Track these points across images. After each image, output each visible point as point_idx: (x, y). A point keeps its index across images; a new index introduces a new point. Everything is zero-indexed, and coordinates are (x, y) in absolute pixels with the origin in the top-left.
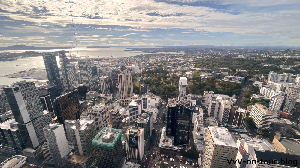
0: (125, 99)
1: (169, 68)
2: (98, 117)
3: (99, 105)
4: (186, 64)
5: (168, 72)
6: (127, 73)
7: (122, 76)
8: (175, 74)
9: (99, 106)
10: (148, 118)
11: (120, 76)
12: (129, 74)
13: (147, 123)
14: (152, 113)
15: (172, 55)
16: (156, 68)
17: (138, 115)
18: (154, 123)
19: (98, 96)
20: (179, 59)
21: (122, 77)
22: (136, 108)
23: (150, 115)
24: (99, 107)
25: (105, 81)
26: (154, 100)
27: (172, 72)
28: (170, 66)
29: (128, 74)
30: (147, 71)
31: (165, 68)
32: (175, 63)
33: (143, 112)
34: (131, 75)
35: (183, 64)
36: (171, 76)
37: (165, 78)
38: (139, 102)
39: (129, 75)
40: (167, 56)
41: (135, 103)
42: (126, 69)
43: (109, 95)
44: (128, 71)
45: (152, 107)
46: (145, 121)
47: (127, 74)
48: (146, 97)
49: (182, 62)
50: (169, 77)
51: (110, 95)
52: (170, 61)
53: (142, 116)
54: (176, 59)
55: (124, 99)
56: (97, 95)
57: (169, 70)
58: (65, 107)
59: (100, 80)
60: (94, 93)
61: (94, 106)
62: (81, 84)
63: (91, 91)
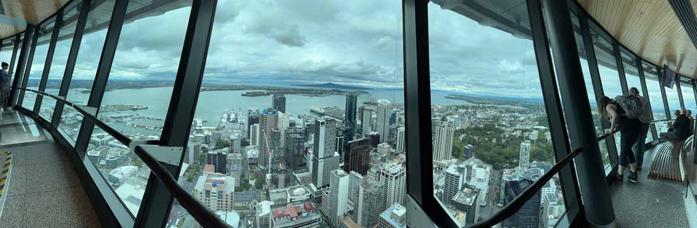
1: (503, 126)
2: (389, 180)
3: (393, 164)
4: (527, 122)
5: (503, 132)
6: (448, 126)
7: (441, 129)
8: (512, 134)
10: (474, 198)
11: (439, 129)
13: (471, 205)
14: (480, 190)
15: (507, 108)
16: (486, 125)
17: (457, 190)
18: (481, 206)
19: (392, 152)
20: (517, 114)
21: (441, 131)
22: (456, 179)
23: (476, 192)
24: (393, 167)
26: (483, 170)
27: (508, 131)
28: (504, 124)
30: (473, 128)
31: (498, 126)
32: (512, 119)
33: (465, 186)
34: (452, 129)
35: (522, 121)
36: (507, 136)
37: (499, 139)
38: (461, 170)
39: (450, 129)
40: (500, 110)
41: (455, 170)
42: (447, 121)
44: (449, 124)
45: (480, 180)
46: (468, 201)
48: (471, 163)
49: (522, 118)
50: (504, 137)
52: (504, 117)
53: (464, 193)
54: (513, 114)
56: (390, 150)
57: (503, 128)
58: (355, 154)
59: (397, 132)
60: (387, 146)
61: (386, 164)
62: (375, 131)
63: (384, 143)
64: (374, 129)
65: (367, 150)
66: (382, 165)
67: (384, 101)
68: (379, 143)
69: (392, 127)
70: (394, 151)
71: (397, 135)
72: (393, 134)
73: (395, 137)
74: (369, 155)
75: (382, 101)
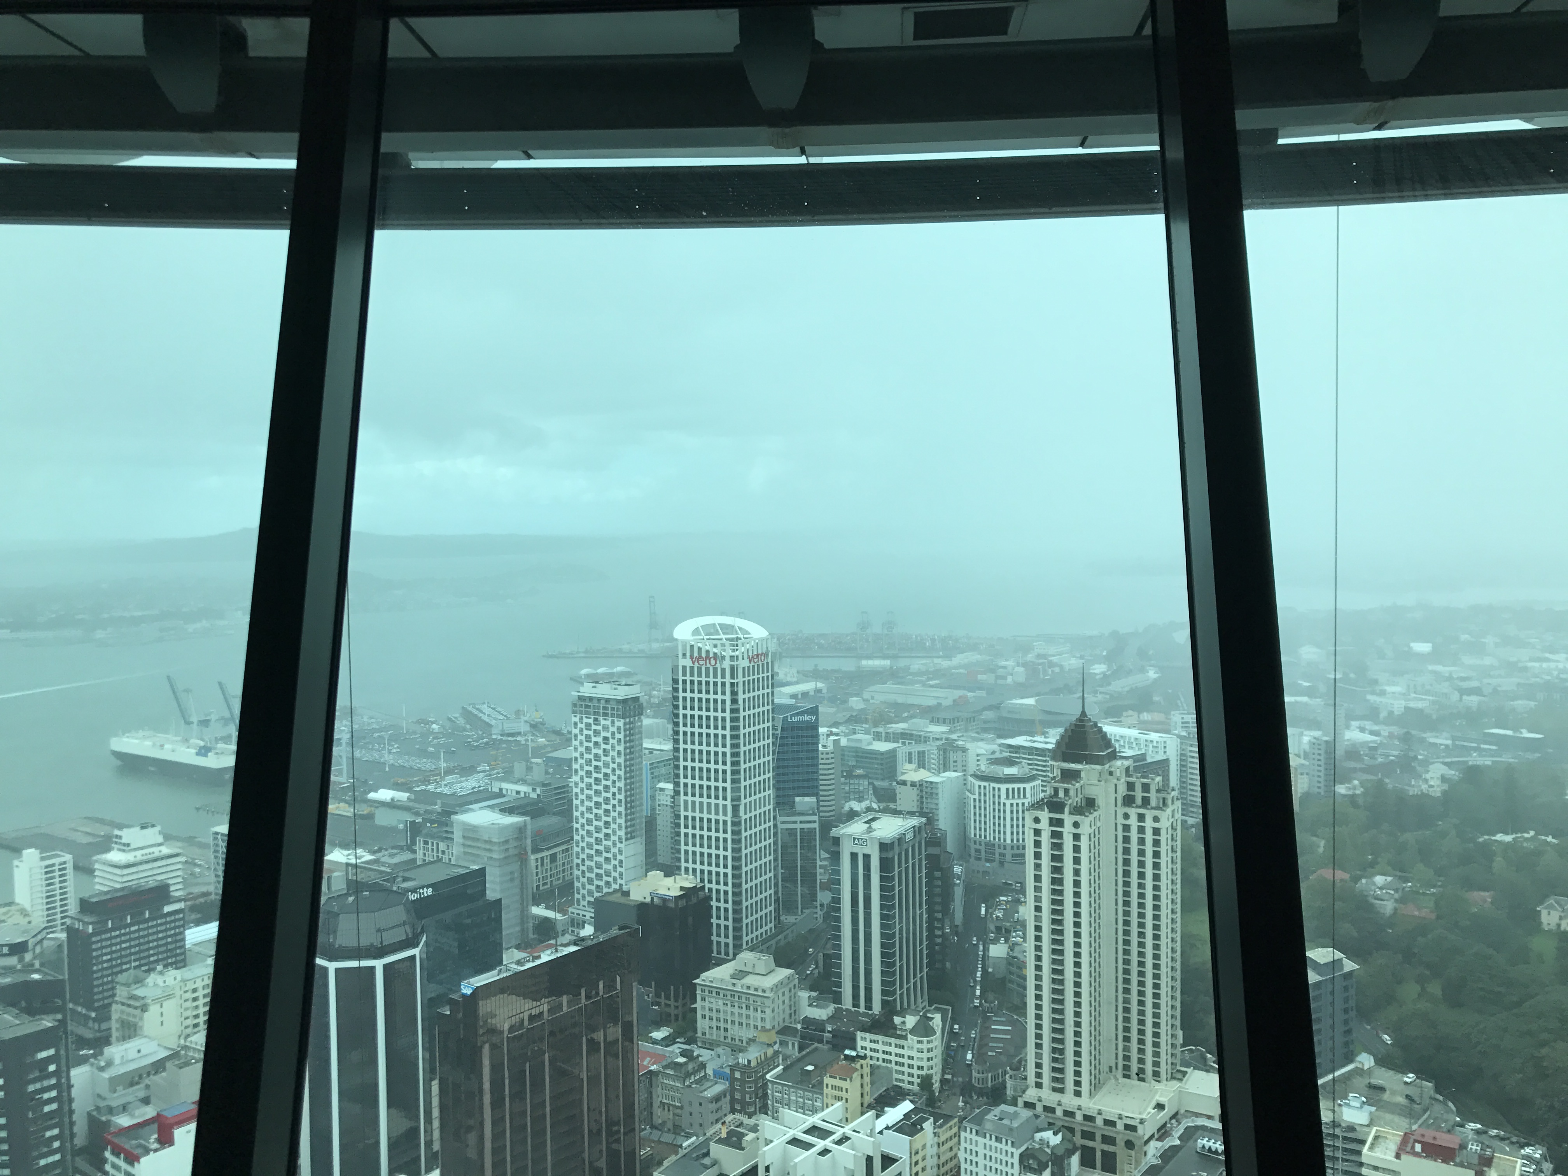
0: (1089, 1104)
3: (815, 1120)
6: (1131, 801)
7: (1068, 830)
9: (813, 1130)
11: (1044, 826)
12: (1149, 815)
19: (806, 1025)
21: (1068, 843)
24: (821, 1144)
25: (886, 865)
29: (1133, 812)
34: (1165, 824)
39: (1149, 824)
42: (1113, 756)
43: (911, 1021)
44: (1131, 786)
47: (1121, 811)
51: (923, 1029)
55: (1069, 1101)
56: (794, 1012)
58: (518, 1078)
59: (836, 857)
60: (768, 982)
61: (766, 1123)
62: (670, 871)
63: (746, 956)
64: (664, 856)
65: (615, 1032)
66: (734, 1140)
67: (727, 628)
68: (707, 962)
69: (798, 823)
70: (821, 1013)
71: (834, 883)
72: (809, 878)
73: (824, 897)
74: (629, 1067)
75: (710, 630)
